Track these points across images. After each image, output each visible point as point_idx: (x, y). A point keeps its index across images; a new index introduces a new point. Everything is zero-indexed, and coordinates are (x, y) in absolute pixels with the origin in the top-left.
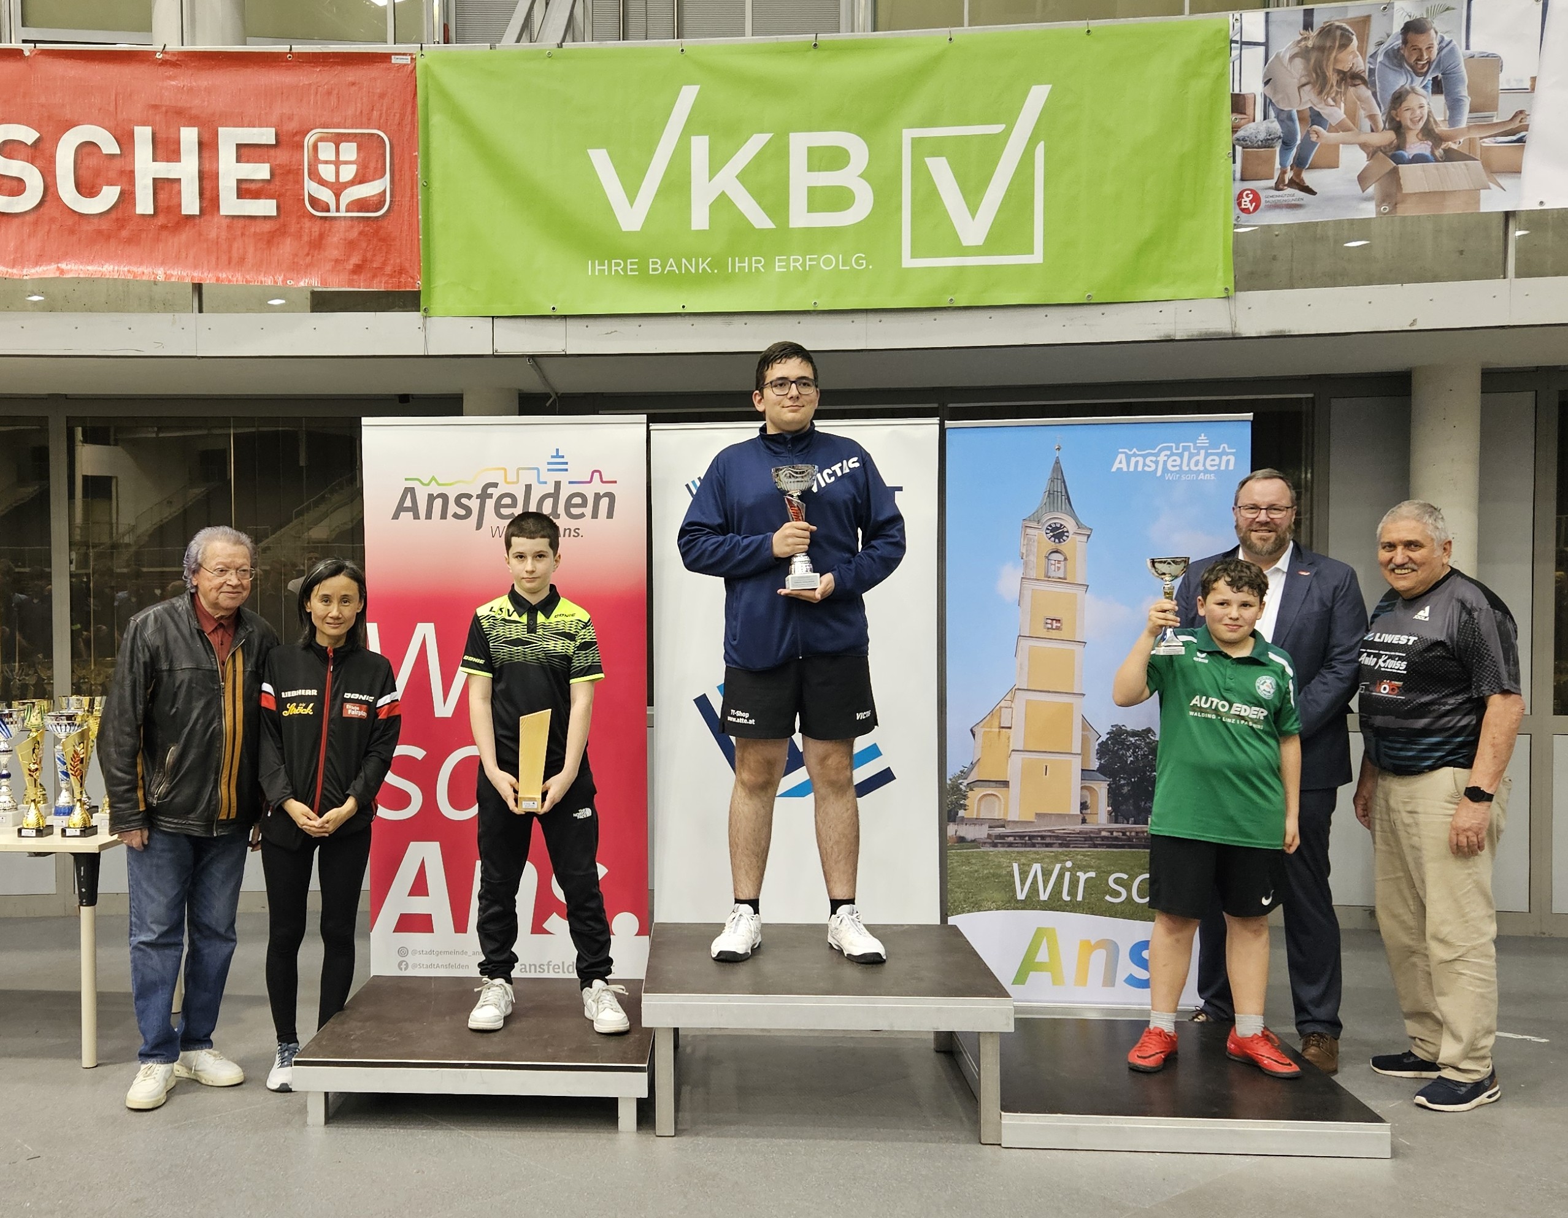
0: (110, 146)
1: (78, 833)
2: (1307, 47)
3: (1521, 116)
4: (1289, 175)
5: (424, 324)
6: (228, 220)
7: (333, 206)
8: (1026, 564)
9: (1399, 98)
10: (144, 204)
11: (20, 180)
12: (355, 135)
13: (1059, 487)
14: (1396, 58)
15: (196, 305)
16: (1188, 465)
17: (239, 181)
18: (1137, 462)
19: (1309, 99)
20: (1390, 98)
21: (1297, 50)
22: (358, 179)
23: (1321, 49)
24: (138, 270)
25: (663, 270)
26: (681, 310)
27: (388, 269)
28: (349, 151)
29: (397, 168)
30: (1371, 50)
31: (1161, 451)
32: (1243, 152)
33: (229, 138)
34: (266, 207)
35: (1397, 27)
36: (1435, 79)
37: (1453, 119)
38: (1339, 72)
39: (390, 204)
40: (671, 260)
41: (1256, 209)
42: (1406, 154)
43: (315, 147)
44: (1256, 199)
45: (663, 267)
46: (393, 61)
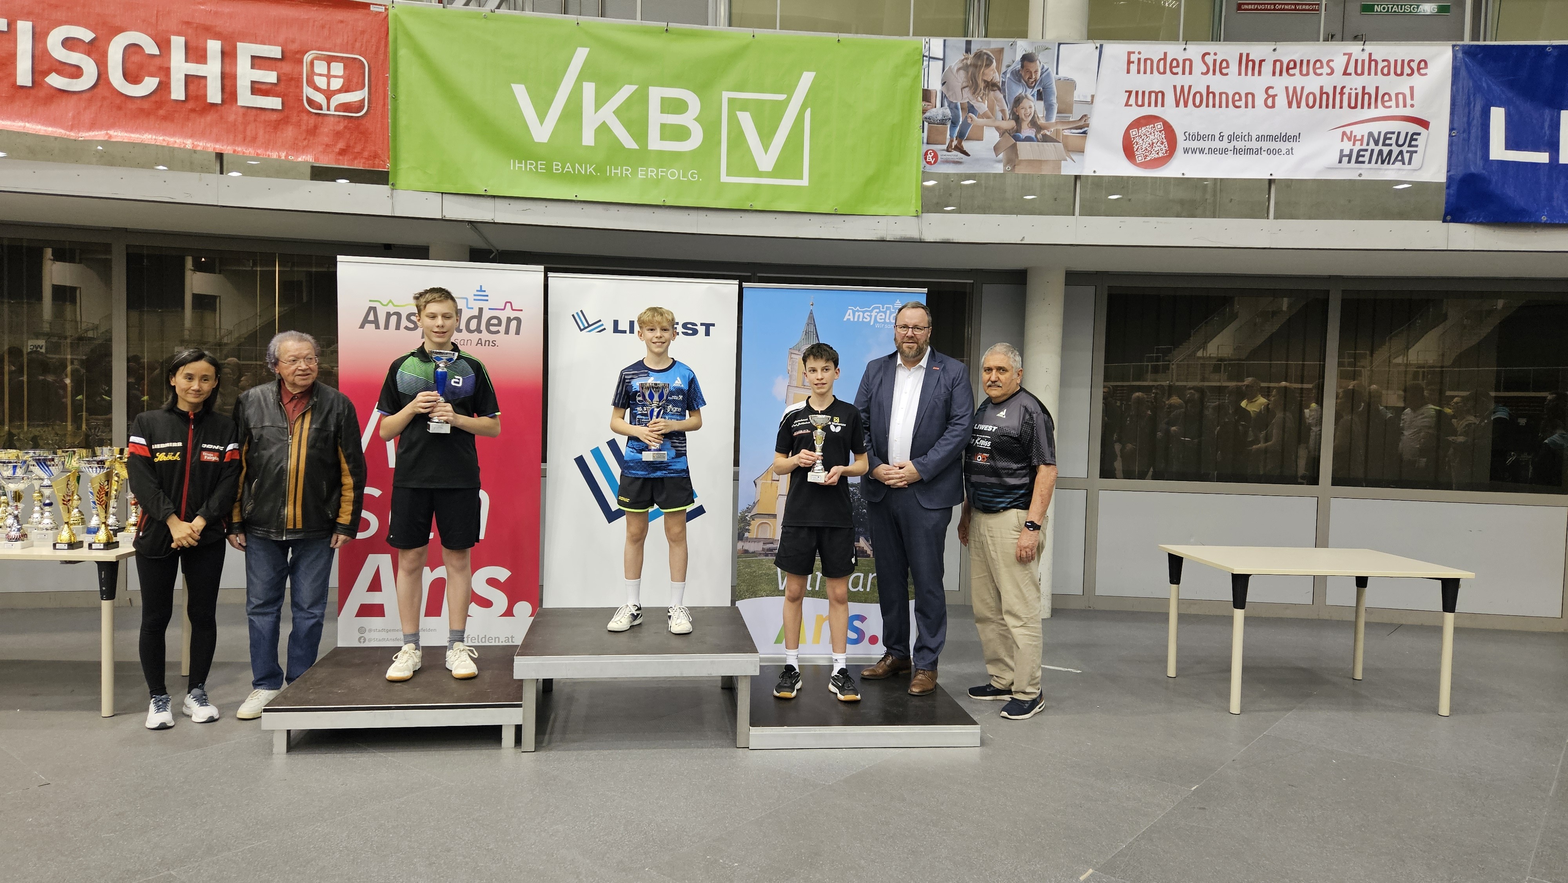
0: (151, 48)
1: (102, 547)
2: (967, 63)
3: (1086, 118)
4: (955, 143)
5: (392, 195)
6: (243, 109)
7: (325, 106)
8: (791, 377)
9: (1018, 101)
10: (178, 92)
11: (78, 68)
12: (342, 58)
13: (812, 328)
14: (1017, 76)
15: (218, 168)
16: (889, 319)
17: (253, 82)
18: (859, 315)
19: (966, 97)
20: (1013, 100)
21: (961, 65)
22: (344, 89)
23: (975, 66)
24: (172, 140)
25: (563, 171)
26: (575, 199)
27: (366, 154)
28: (338, 69)
29: (373, 84)
30: (1004, 69)
31: (874, 308)
32: (929, 126)
33: (245, 51)
34: (274, 103)
35: (1018, 58)
36: (1038, 91)
37: (1048, 117)
38: (985, 81)
39: (368, 109)
40: (568, 164)
41: (935, 162)
42: (1021, 136)
43: (312, 63)
44: (935, 156)
45: (563, 169)
46: (372, 9)
